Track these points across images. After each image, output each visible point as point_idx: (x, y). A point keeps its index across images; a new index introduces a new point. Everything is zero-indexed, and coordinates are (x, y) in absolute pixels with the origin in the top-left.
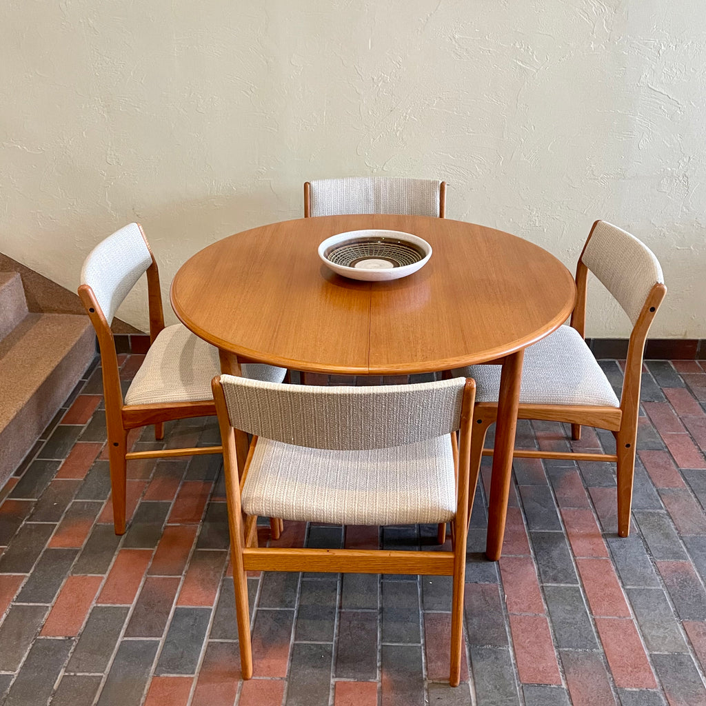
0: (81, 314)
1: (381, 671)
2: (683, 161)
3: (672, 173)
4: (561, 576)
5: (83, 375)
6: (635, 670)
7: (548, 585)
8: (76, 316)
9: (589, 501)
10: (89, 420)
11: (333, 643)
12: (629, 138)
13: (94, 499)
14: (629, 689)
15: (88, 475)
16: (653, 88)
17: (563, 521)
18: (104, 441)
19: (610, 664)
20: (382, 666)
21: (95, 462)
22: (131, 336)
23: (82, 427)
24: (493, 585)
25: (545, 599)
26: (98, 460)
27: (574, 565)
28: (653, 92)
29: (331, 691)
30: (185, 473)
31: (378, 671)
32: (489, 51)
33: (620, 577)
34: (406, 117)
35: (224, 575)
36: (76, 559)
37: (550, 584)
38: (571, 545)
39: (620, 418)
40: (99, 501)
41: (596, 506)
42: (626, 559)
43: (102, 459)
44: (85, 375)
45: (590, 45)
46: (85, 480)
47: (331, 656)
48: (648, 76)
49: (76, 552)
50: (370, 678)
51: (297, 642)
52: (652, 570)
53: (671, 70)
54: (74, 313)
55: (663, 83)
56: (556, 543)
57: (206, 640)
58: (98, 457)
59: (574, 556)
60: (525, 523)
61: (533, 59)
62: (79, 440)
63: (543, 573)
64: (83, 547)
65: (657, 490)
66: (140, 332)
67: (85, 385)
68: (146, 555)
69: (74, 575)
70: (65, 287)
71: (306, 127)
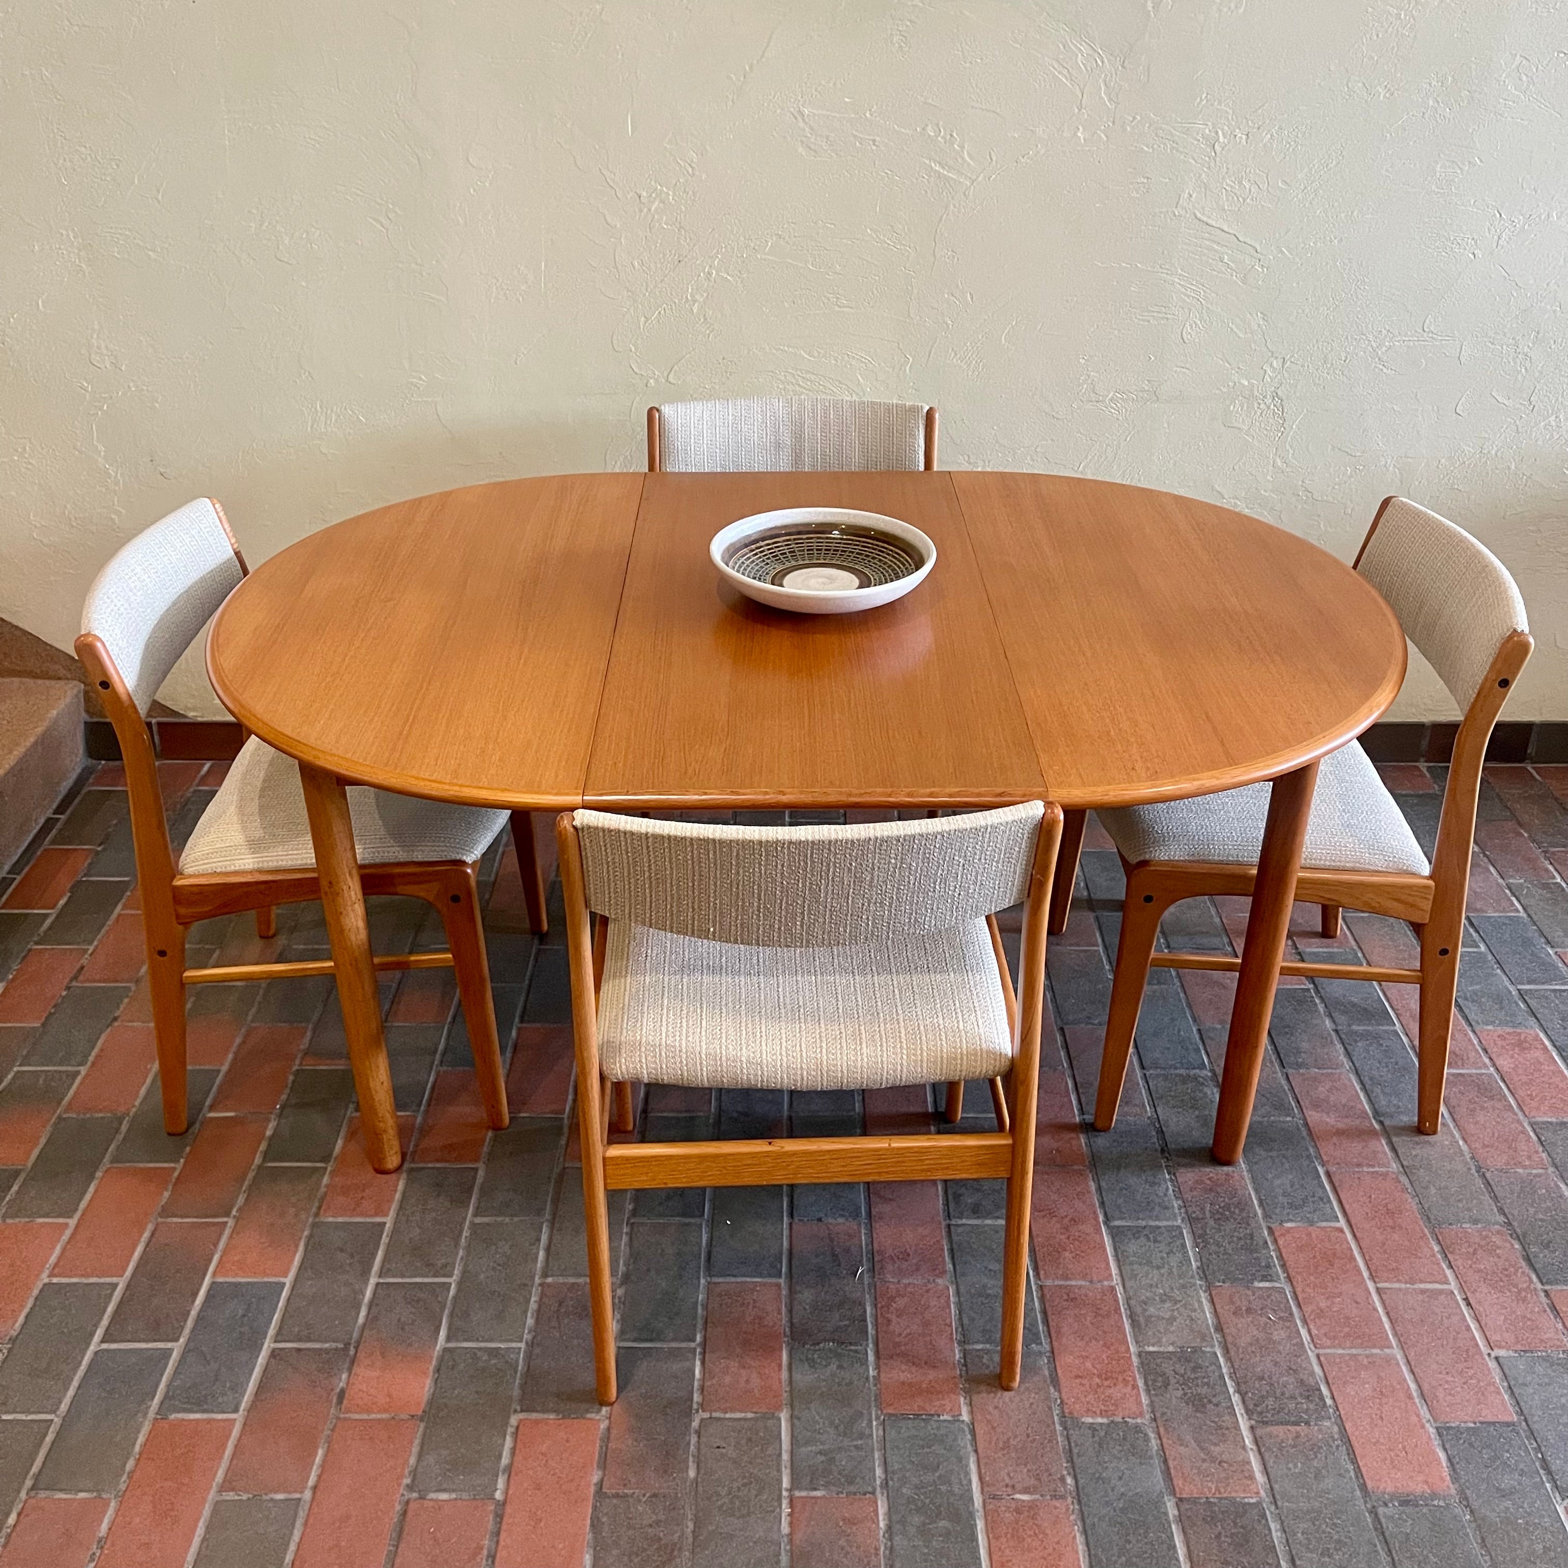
0: (50, 678)
2: (1271, 365)
3: (1252, 391)
5: (55, 806)
6: (1106, 1383)
8: (40, 682)
9: (1062, 1053)
10: (62, 902)
11: (522, 1345)
12: (1163, 318)
13: (60, 1064)
14: (1089, 1420)
15: (51, 1014)
16: (1205, 219)
18: (90, 943)
19: (1059, 1371)
21: (68, 988)
22: (159, 724)
23: (46, 916)
24: (851, 1224)
25: (951, 1250)
26: (74, 984)
28: (1205, 227)
29: (508, 1438)
30: (254, 1010)
32: (874, 141)
33: (1102, 1204)
34: (710, 274)
35: (317, 1215)
36: (15, 1188)
37: (964, 1221)
40: (70, 1068)
41: (1075, 1063)
43: (82, 982)
44: (59, 807)
45: (1075, 134)
46: (43, 1025)
47: (516, 1372)
48: (1194, 196)
49: (17, 1173)
50: (587, 1411)
51: (450, 1345)
52: (1167, 1189)
53: (1240, 183)
54: (36, 676)
55: (1224, 210)
57: (268, 1345)
58: (75, 978)
61: (963, 158)
62: (36, 943)
63: (954, 1198)
64: (30, 1165)
65: (1199, 1030)
66: (175, 713)
67: (59, 825)
68: (161, 1177)
69: (9, 1221)
70: (15, 623)
71: (505, 294)
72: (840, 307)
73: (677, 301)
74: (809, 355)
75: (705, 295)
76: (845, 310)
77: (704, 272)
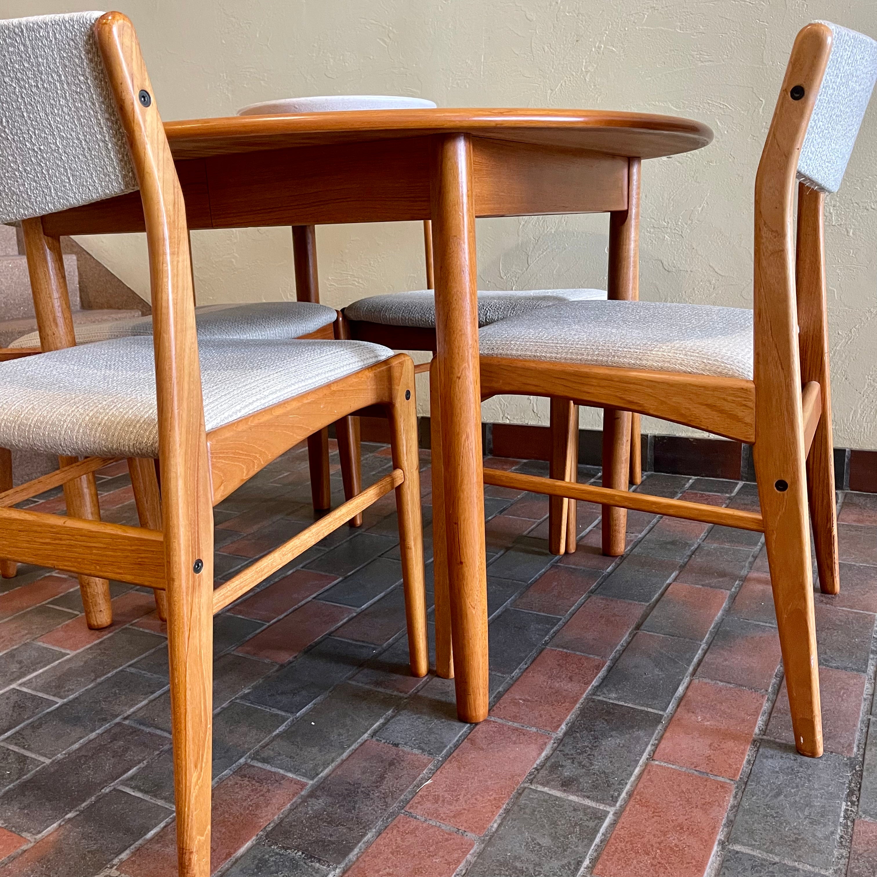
1: (60, 826)
4: (586, 782)
7: (540, 788)
9: (774, 680)
11: (48, 761)
17: (681, 699)
20: (70, 820)
24: (425, 757)
25: (507, 811)
27: (637, 771)
31: (55, 825)
33: (731, 822)
34: (599, 47)
35: (35, 639)
38: (660, 739)
39: (752, 405)
42: (778, 794)
47: (18, 778)
50: (28, 829)
52: (832, 832)
56: (632, 727)
59: (651, 758)
60: (595, 683)
63: (551, 766)
71: (457, 84)
72: (702, 62)
73: (574, 74)
74: (676, 107)
75: (595, 66)
76: (707, 64)
77: (595, 47)
